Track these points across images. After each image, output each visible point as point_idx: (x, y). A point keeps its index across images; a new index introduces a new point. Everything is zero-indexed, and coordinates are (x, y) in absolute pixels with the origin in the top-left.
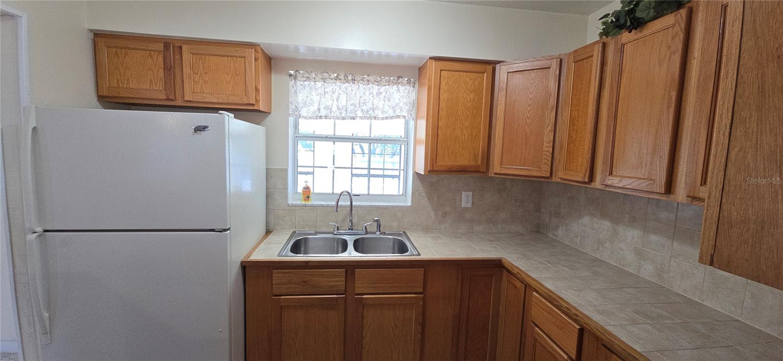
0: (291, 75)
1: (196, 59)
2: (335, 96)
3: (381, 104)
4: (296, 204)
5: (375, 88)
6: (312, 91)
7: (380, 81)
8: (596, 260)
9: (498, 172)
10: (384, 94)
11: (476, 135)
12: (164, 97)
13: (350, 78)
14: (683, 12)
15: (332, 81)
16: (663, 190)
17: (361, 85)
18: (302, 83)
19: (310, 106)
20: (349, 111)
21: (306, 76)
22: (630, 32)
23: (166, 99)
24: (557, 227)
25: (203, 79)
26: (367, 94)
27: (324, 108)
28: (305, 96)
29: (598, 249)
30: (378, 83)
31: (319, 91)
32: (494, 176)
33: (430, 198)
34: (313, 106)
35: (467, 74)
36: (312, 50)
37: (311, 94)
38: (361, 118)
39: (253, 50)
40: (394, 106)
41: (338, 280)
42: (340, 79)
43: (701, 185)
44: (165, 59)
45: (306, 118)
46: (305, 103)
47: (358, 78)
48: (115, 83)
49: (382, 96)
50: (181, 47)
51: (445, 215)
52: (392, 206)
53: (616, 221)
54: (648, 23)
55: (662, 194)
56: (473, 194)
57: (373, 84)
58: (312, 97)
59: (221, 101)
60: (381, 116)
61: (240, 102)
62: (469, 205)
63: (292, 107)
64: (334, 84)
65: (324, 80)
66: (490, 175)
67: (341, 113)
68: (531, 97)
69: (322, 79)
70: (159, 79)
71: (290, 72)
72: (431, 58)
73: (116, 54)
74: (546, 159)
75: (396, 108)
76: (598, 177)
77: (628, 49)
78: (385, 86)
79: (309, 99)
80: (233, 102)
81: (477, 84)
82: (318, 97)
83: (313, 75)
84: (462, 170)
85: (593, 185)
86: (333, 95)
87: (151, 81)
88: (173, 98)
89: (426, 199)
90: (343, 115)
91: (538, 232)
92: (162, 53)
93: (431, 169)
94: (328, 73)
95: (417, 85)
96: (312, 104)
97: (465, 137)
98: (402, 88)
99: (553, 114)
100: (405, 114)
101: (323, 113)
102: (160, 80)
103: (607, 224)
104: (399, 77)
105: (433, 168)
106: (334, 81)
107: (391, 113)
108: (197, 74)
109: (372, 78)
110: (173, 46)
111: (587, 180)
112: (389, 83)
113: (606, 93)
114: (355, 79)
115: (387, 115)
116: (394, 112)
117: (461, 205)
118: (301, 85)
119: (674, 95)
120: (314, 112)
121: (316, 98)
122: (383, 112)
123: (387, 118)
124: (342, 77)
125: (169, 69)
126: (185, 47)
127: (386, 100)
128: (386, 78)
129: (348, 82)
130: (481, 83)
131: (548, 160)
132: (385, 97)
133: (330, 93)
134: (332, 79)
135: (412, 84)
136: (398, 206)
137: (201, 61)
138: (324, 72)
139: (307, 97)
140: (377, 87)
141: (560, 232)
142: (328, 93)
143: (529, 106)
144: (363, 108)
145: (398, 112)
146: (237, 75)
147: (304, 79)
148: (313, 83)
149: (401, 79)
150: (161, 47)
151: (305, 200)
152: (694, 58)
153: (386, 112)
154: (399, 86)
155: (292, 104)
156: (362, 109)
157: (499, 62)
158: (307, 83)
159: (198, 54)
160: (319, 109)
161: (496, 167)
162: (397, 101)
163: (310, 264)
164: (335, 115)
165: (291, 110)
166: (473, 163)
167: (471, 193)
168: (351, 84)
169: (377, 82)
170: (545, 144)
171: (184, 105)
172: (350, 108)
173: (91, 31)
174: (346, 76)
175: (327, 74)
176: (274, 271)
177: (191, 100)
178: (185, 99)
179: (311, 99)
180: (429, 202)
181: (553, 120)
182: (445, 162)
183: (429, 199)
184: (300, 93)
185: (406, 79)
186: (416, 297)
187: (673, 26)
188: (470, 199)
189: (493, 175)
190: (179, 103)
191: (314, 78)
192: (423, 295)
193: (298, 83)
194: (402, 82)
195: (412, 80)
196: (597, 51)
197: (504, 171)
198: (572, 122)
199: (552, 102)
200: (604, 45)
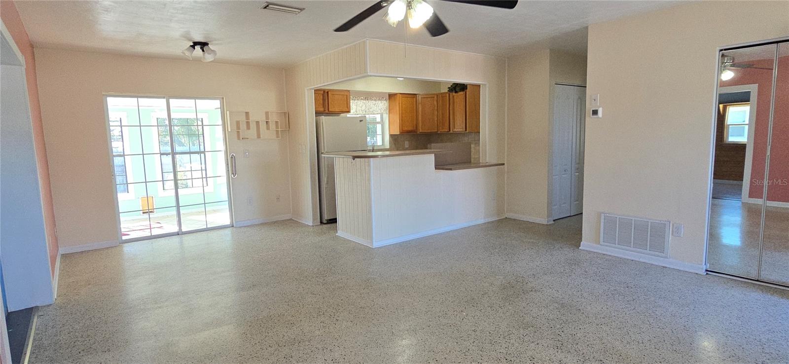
10: (377, 104)
11: (413, 119)
12: (323, 110)
13: (366, 99)
17: (370, 101)
21: (352, 98)
22: (455, 94)
25: (335, 103)
26: (372, 104)
27: (358, 111)
30: (375, 100)
33: (395, 144)
34: (353, 110)
35: (409, 99)
38: (370, 114)
39: (349, 93)
44: (323, 97)
54: (458, 92)
58: (353, 106)
59: (340, 110)
60: (375, 113)
62: (408, 146)
65: (358, 99)
66: (417, 133)
67: (363, 113)
68: (429, 106)
72: (398, 93)
75: (380, 109)
76: (451, 130)
77: (455, 97)
78: (378, 101)
80: (344, 110)
84: (410, 132)
85: (450, 132)
86: (360, 105)
92: (322, 94)
95: (388, 101)
97: (410, 120)
98: (383, 101)
99: (437, 112)
100: (383, 112)
102: (321, 104)
105: (401, 132)
107: (380, 112)
108: (333, 101)
109: (373, 98)
110: (326, 92)
111: (448, 131)
114: (368, 99)
117: (405, 147)
120: (354, 112)
122: (376, 111)
123: (377, 114)
124: (364, 99)
125: (324, 100)
126: (329, 92)
127: (377, 106)
128: (378, 99)
130: (413, 102)
131: (436, 126)
135: (386, 100)
137: (334, 98)
138: (359, 97)
140: (375, 102)
143: (429, 109)
146: (345, 101)
148: (354, 101)
149: (383, 99)
150: (322, 92)
153: (378, 111)
157: (417, 94)
159: (334, 95)
160: (356, 111)
161: (420, 130)
162: (382, 107)
164: (360, 113)
166: (413, 129)
167: (408, 142)
168: (367, 101)
170: (435, 121)
171: (328, 112)
172: (367, 111)
177: (331, 111)
180: (395, 146)
181: (437, 114)
182: (406, 129)
187: (463, 94)
189: (419, 133)
191: (355, 99)
196: (448, 95)
197: (423, 131)
198: (443, 114)
199: (436, 108)
200: (449, 94)
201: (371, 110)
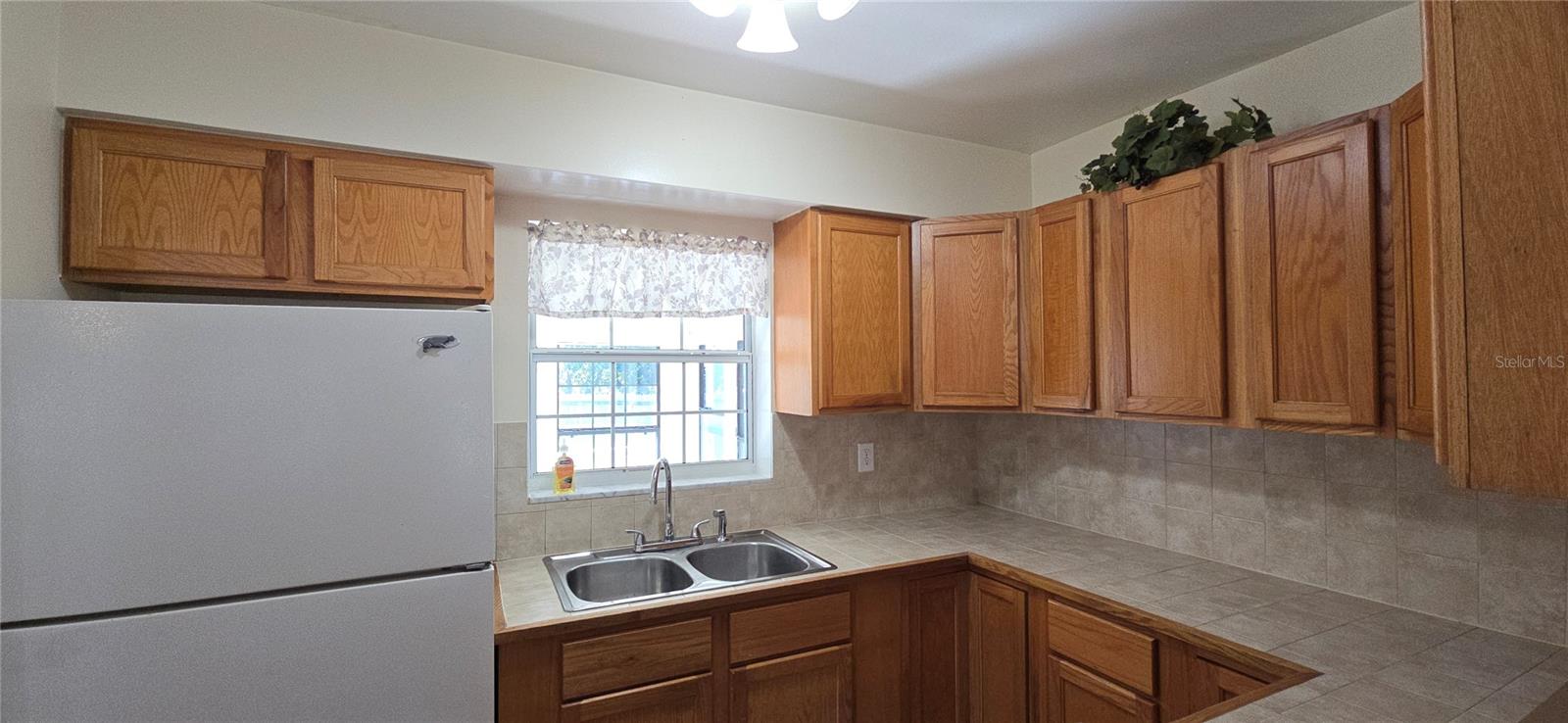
0: (531, 229)
1: (348, 190)
2: (619, 272)
3: (705, 288)
4: (546, 498)
5: (697, 258)
6: (573, 261)
7: (707, 244)
8: (1095, 536)
9: (931, 404)
10: (711, 269)
11: (891, 341)
12: (261, 272)
13: (651, 238)
14: (1213, 168)
15: (615, 242)
16: (1220, 415)
17: (671, 251)
18: (553, 244)
19: (569, 291)
20: (650, 301)
21: (563, 230)
22: (1138, 188)
23: (266, 278)
24: (1012, 492)
25: (363, 234)
26: (683, 266)
27: (603, 296)
28: (560, 271)
29: (1092, 519)
30: (704, 249)
31: (590, 262)
32: (923, 410)
33: (804, 460)
34: (575, 290)
35: (872, 237)
36: (575, 180)
37: (571, 267)
38: (670, 314)
39: (483, 177)
40: (732, 290)
41: (697, 642)
42: (633, 240)
43: (1274, 402)
44: (266, 188)
45: (559, 316)
46: (558, 287)
47: (668, 236)
48: (122, 236)
49: (708, 273)
50: (310, 164)
51: (831, 490)
52: (738, 482)
53: (1119, 469)
54: (1162, 179)
55: (1219, 418)
56: (875, 447)
57: (693, 249)
58: (573, 273)
59: (406, 281)
60: (705, 309)
61: (451, 284)
62: (870, 468)
63: (533, 293)
64: (619, 249)
65: (600, 239)
66: (915, 410)
67: (632, 305)
68: (976, 276)
69: (596, 238)
70: (247, 231)
71: (530, 222)
72: (813, 208)
73: (131, 169)
74: (1009, 376)
75: (737, 295)
76: (1106, 405)
77: (1133, 210)
78: (715, 253)
79: (567, 277)
80: (435, 284)
81: (887, 254)
82: (587, 274)
83: (579, 230)
84: (873, 405)
85: (1098, 414)
86: (616, 270)
87: (225, 235)
88: (285, 276)
89: (798, 463)
90: (637, 309)
91: (978, 503)
92: (260, 173)
93: (826, 406)
94: (608, 227)
95: (771, 254)
96: (572, 287)
97: (874, 343)
98: (742, 257)
99: (1014, 305)
100: (748, 306)
101: (600, 304)
102: (251, 233)
103: (1102, 477)
104: (742, 238)
105: (828, 403)
106: (620, 242)
107: (726, 304)
108: (347, 222)
109: (691, 239)
110: (290, 158)
111: (1088, 407)
112: (723, 247)
113: (1104, 274)
114: (661, 239)
115: (718, 308)
116: (733, 303)
117: (857, 470)
118: (550, 249)
119: (1216, 278)
120: (577, 304)
121: (580, 275)
122: (709, 303)
123: (717, 314)
124: (636, 235)
125: (273, 209)
126: (320, 165)
127: (717, 279)
128: (718, 240)
129: (646, 245)
130: (893, 253)
131: (1013, 379)
132: (713, 273)
133: (610, 266)
134: (615, 238)
135: (762, 251)
136: (750, 482)
137: (359, 196)
138: (602, 225)
139: (564, 273)
140: (700, 255)
141: (1019, 499)
142: (607, 266)
143: (974, 291)
144: (675, 295)
145: (739, 304)
146: (444, 227)
147: (559, 237)
148: (577, 246)
149: (744, 241)
150: (259, 159)
151: (563, 487)
152: (1235, 231)
153: (718, 303)
154: (740, 254)
155: (534, 288)
156: (673, 297)
157: (917, 219)
158: (564, 245)
159: (351, 180)
160: (590, 298)
161: (928, 395)
162: (737, 282)
163: (643, 617)
164: (618, 309)
165: (532, 299)
166: (889, 391)
167: (872, 445)
168: (653, 249)
169: (701, 246)
170: (1007, 353)
171: (311, 289)
172: (653, 295)
173: (61, 111)
174: (644, 234)
175: (606, 229)
176: (565, 645)
177: (332, 279)
178: (317, 278)
179: (571, 277)
180: (804, 469)
181: (1014, 315)
182: (847, 390)
183: (803, 462)
184: (547, 264)
185: (755, 242)
186: (841, 649)
187: (1200, 186)
188: (871, 456)
189: (921, 410)
190: (298, 284)
191: (581, 236)
192: (848, 646)
193: (545, 244)
194: (745, 247)
195: (763, 243)
196: (1081, 210)
197: (941, 402)
198: (1049, 316)
199: (1011, 285)
200: (1092, 203)
201: (678, 295)
